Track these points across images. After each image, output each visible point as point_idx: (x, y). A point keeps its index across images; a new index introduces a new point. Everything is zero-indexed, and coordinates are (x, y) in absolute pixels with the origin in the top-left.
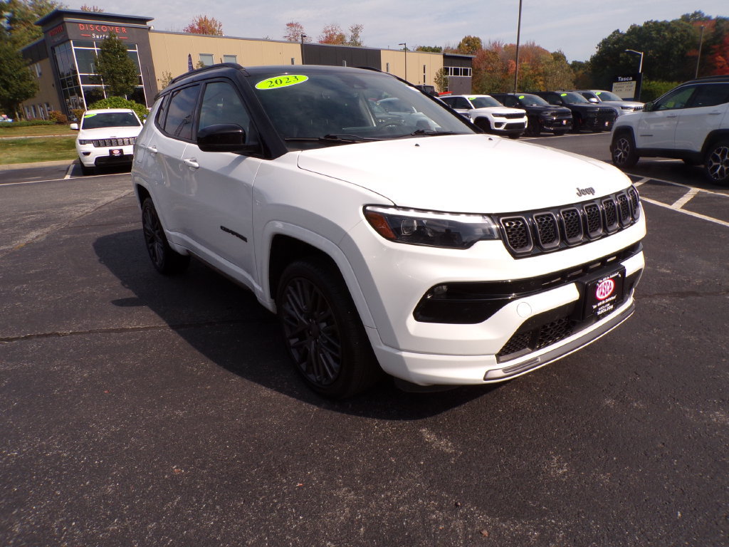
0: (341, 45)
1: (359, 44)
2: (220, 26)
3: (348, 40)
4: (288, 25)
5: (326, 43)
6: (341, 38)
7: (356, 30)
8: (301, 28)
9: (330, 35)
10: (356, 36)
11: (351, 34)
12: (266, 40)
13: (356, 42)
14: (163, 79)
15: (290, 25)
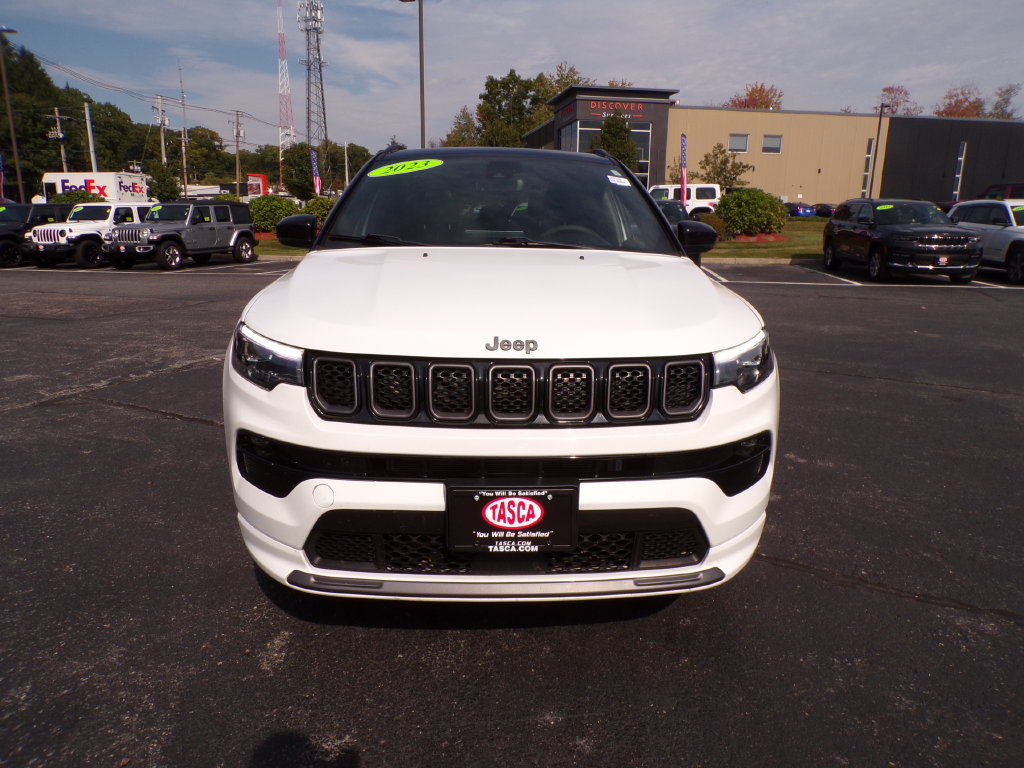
0: (976, 119)
1: (1010, 115)
2: (780, 96)
3: (988, 108)
4: (885, 90)
5: (948, 115)
6: (978, 105)
7: (1007, 94)
8: (906, 93)
9: (957, 101)
10: (1007, 102)
11: (996, 99)
12: (847, 113)
13: (1004, 112)
14: (673, 166)
15: (889, 90)
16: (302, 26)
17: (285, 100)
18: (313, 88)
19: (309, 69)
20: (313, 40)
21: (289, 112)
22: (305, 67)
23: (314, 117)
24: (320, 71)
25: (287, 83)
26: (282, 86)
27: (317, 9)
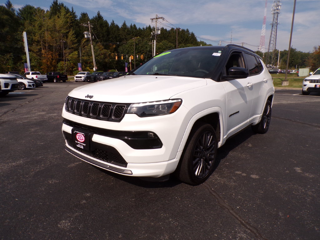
16: (272, 13)
17: (263, 37)
18: (273, 32)
19: (273, 26)
20: (276, 17)
21: (264, 41)
22: (271, 26)
23: (272, 42)
24: (277, 26)
25: (265, 32)
26: (262, 33)
27: (279, 6)
